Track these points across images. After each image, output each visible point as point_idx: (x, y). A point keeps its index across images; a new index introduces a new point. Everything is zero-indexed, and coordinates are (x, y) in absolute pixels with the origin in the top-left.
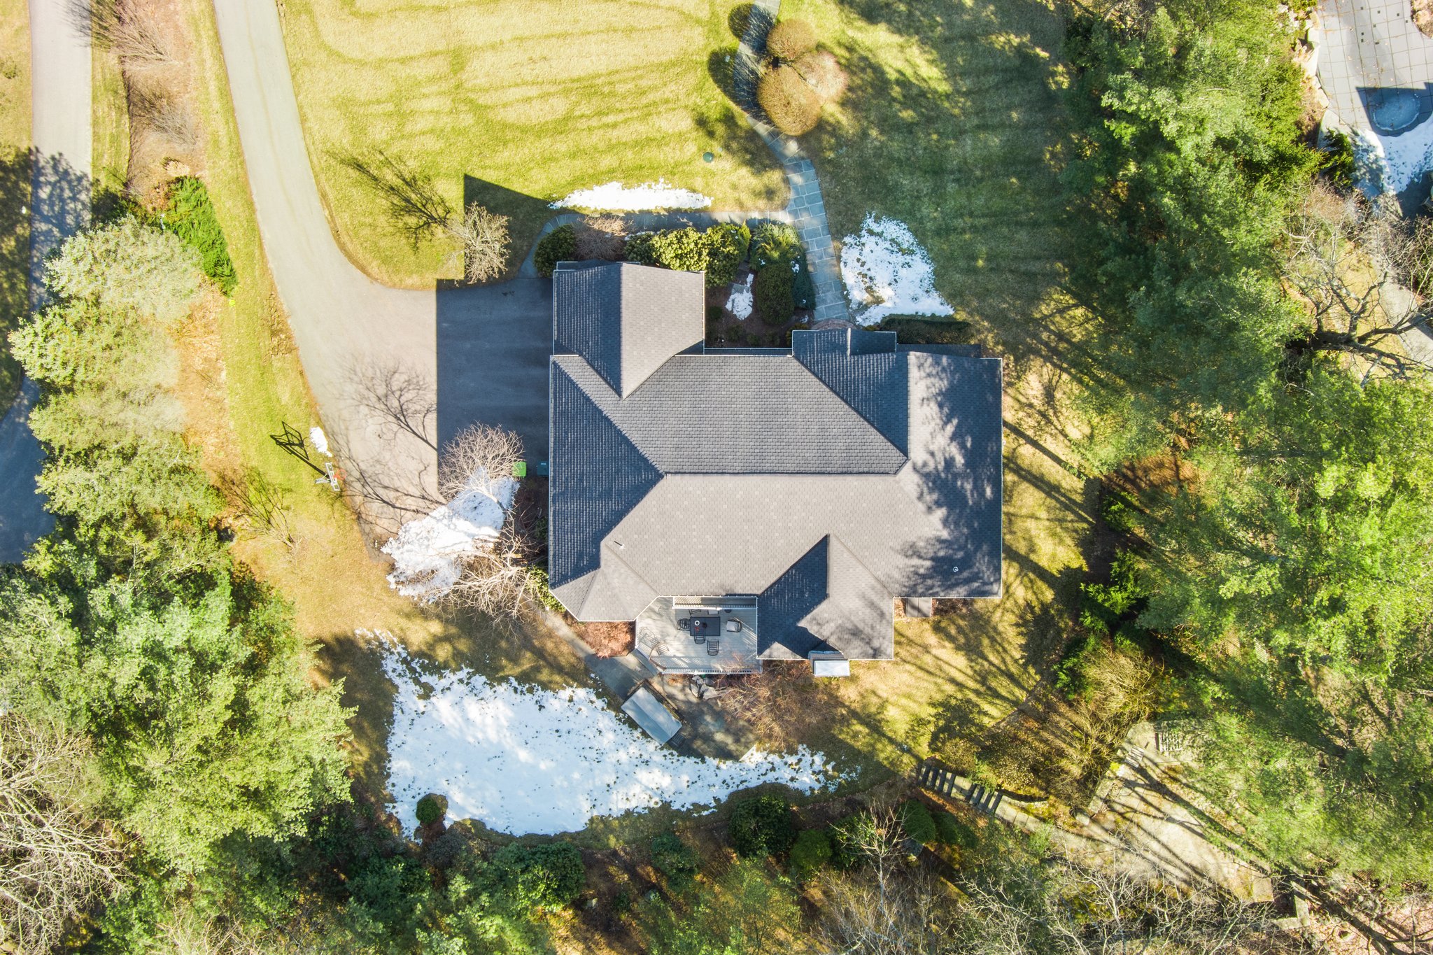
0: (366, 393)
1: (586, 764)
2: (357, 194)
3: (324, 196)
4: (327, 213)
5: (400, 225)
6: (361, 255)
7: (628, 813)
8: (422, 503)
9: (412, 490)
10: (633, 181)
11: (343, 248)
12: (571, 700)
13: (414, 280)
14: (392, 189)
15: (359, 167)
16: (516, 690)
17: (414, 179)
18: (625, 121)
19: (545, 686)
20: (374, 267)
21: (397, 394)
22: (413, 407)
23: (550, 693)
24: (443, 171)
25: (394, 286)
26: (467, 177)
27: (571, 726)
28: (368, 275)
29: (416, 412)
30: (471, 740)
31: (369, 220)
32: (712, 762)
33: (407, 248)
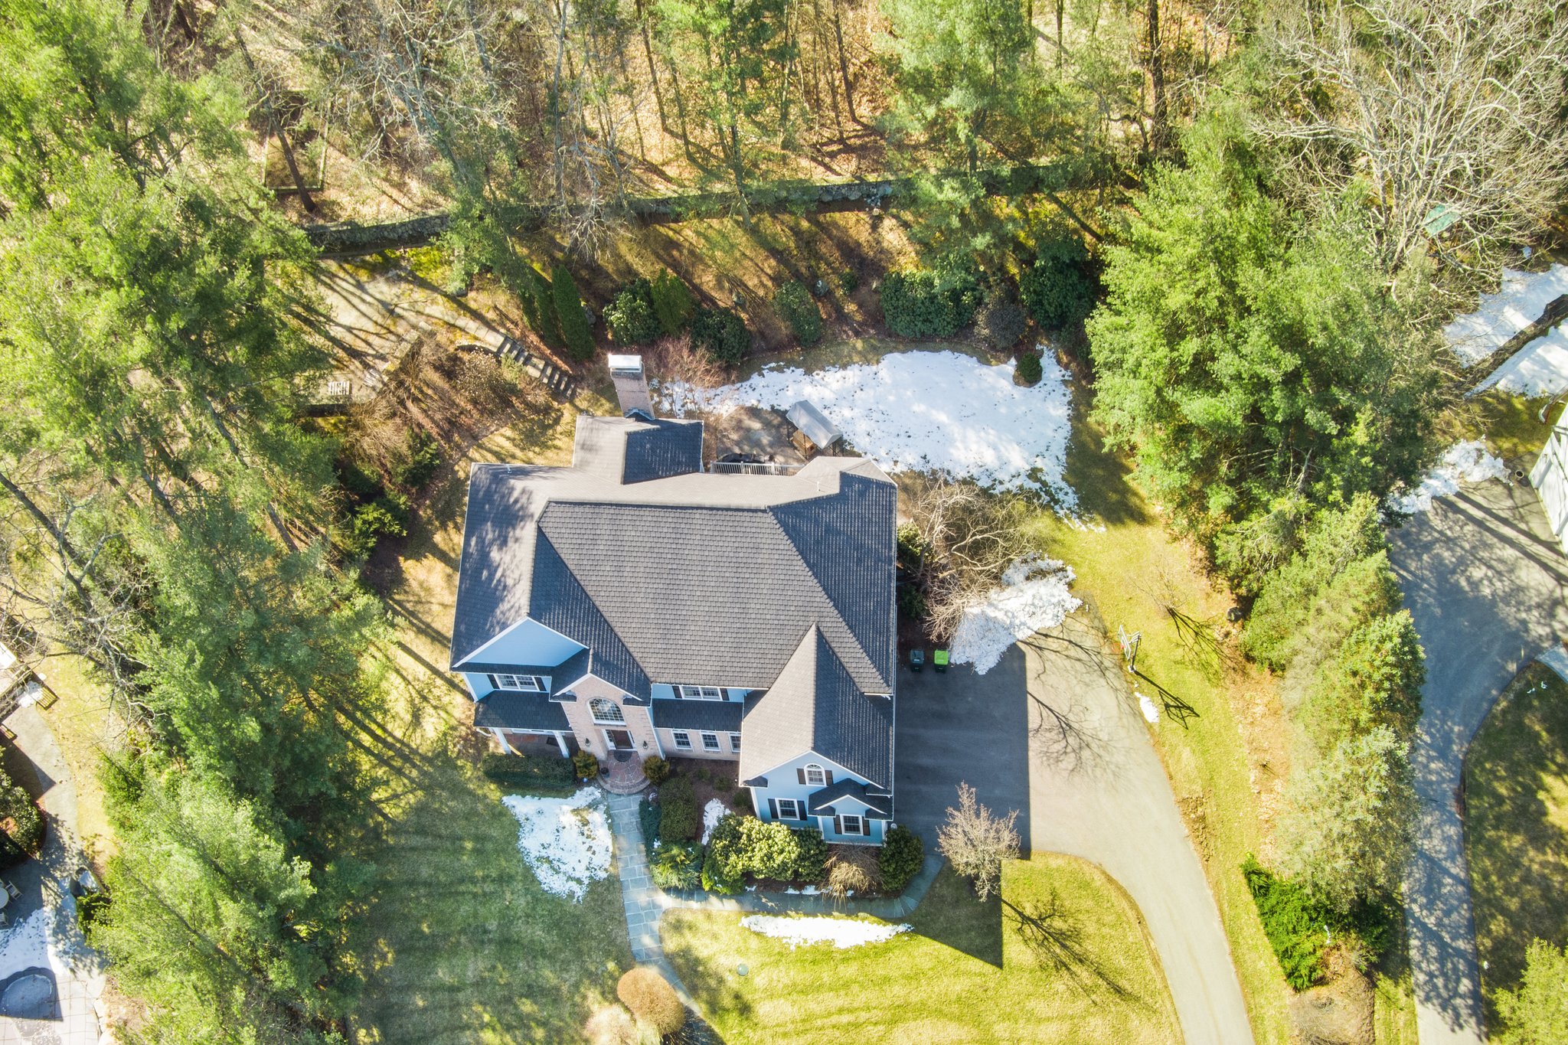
0: (1102, 752)
1: (881, 407)
2: (1120, 961)
3: (1156, 963)
4: (1152, 944)
5: (1071, 921)
6: (1114, 894)
7: (844, 367)
8: (1042, 642)
9: (1052, 656)
10: (823, 948)
11: (1134, 906)
12: (896, 462)
13: (1054, 863)
14: (1081, 961)
15: (1119, 990)
16: (949, 473)
17: (1058, 970)
18: (830, 1014)
19: (921, 474)
20: (1099, 880)
21: (1069, 749)
22: (1053, 735)
23: (917, 469)
24: (1027, 975)
25: (1076, 859)
26: (1000, 965)
27: (896, 441)
28: (1104, 873)
29: (1050, 730)
30: (991, 431)
31: (1105, 930)
32: (765, 406)
33: (1063, 895)
